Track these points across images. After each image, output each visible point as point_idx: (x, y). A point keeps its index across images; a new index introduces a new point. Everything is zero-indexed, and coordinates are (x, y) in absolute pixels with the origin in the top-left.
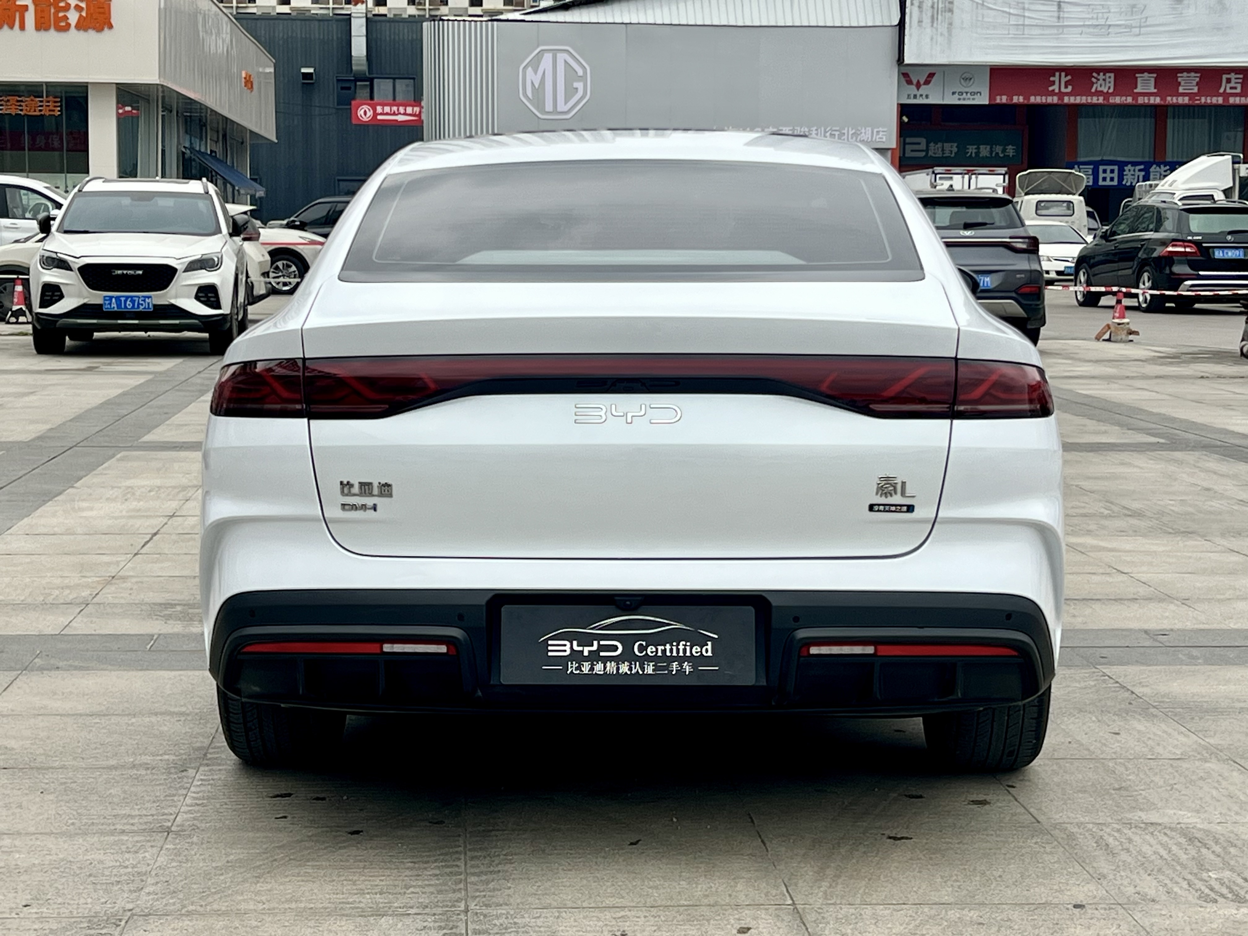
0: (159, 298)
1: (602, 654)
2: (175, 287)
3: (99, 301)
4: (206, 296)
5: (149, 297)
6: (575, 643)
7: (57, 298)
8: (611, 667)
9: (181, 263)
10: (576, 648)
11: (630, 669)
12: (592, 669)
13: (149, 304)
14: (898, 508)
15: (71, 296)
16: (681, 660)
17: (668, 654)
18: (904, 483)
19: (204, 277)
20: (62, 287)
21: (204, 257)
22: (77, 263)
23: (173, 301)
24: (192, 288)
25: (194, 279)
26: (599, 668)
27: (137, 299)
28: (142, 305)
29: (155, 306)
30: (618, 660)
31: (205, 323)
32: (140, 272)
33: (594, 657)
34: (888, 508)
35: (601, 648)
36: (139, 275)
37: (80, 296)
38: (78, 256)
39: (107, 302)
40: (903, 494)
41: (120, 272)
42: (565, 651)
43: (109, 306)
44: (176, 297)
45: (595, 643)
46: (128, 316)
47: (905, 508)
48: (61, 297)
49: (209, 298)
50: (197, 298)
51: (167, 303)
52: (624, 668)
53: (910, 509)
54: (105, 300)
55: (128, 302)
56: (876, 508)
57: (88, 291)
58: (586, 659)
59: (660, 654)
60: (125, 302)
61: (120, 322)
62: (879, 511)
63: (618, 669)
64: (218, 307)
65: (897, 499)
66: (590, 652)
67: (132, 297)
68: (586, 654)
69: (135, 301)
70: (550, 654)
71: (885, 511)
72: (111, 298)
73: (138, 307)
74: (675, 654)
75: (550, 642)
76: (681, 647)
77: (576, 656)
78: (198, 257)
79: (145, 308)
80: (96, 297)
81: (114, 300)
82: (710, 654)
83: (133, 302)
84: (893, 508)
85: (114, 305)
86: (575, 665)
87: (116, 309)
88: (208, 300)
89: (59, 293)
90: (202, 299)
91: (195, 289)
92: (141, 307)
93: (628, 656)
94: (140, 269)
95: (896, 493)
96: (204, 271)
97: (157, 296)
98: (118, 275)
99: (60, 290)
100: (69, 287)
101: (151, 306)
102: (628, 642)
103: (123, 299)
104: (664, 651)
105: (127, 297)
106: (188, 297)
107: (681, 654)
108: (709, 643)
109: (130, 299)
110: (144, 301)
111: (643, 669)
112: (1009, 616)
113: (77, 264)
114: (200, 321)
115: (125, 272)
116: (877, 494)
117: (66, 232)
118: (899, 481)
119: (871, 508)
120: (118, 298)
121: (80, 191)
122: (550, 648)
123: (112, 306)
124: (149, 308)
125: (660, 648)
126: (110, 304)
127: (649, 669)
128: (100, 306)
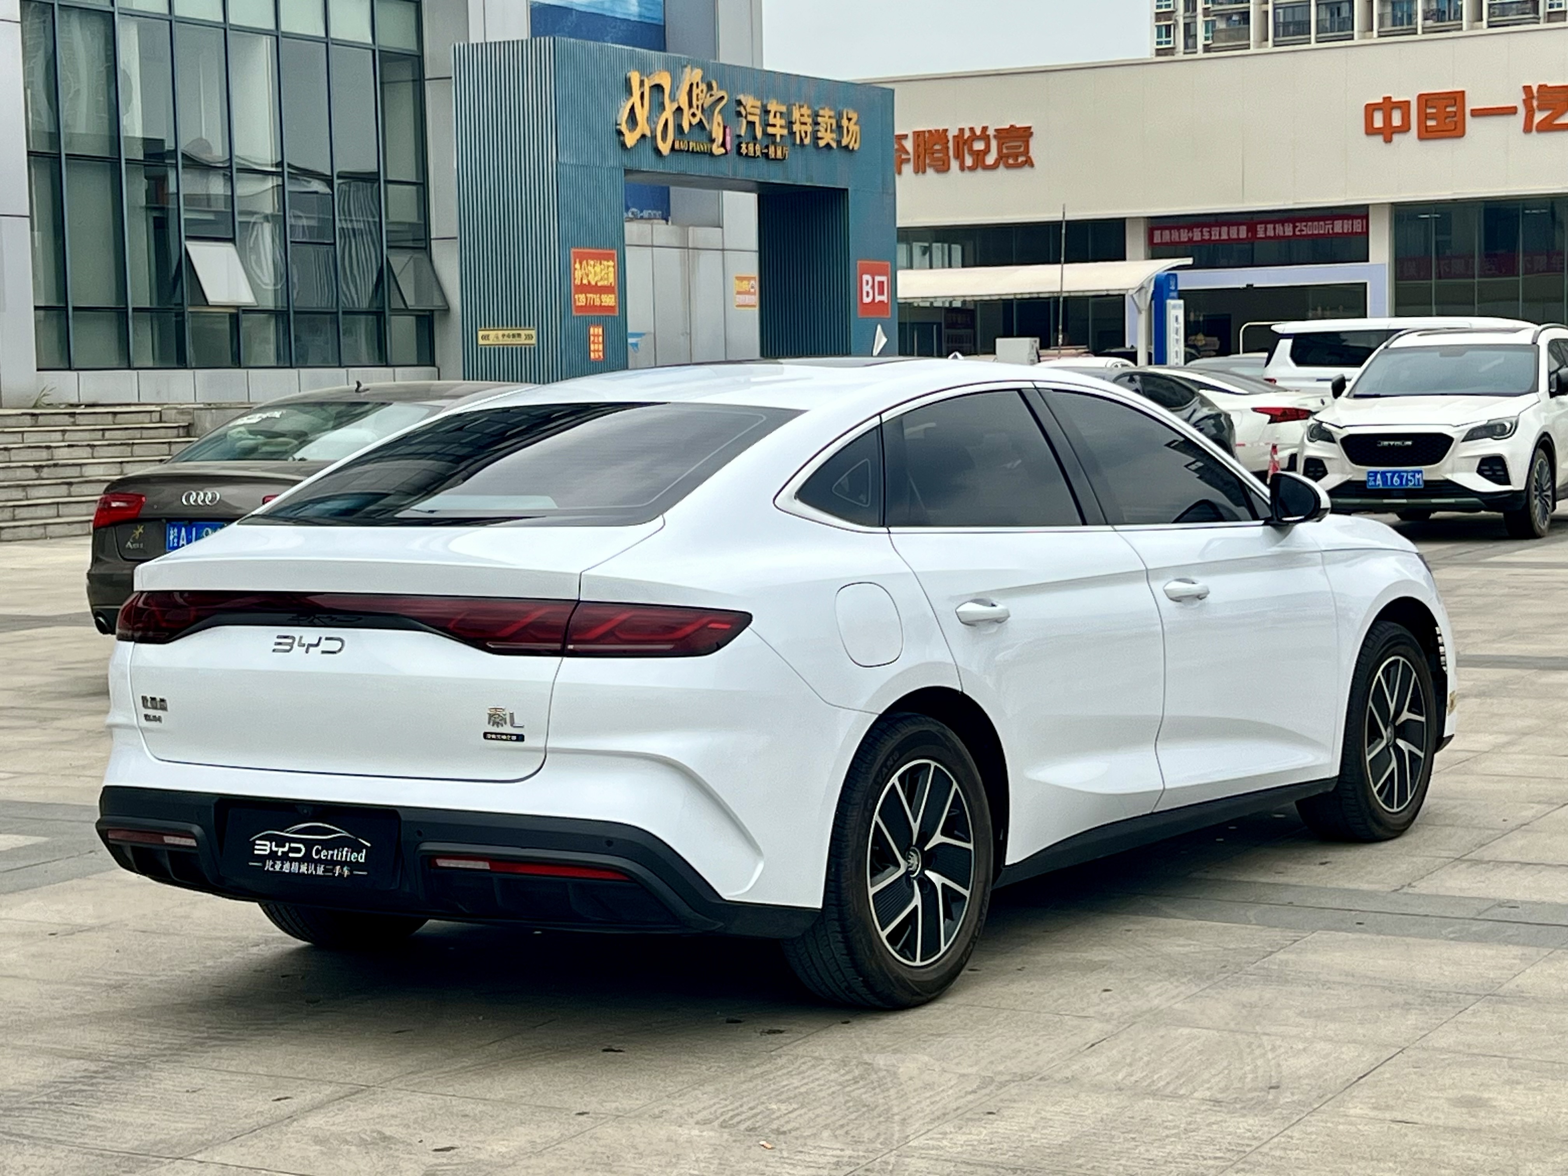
0: (1431, 472)
1: (291, 855)
2: (1450, 460)
3: (1363, 477)
4: (1491, 469)
5: (1420, 472)
6: (274, 844)
7: (1320, 474)
8: (295, 867)
9: (1459, 432)
10: (274, 849)
11: (307, 870)
12: (282, 868)
13: (1418, 479)
14: (509, 737)
15: (1334, 472)
16: (343, 864)
17: (335, 858)
18: (512, 715)
19: (1489, 447)
20: (1326, 463)
21: (1491, 423)
22: (1338, 434)
23: (1449, 477)
24: (1473, 460)
25: (1474, 449)
26: (286, 868)
27: (1405, 475)
28: (1411, 481)
29: (1426, 482)
30: (300, 860)
31: (1489, 500)
32: (1409, 443)
33: (285, 857)
34: (499, 737)
35: (292, 850)
36: (1408, 446)
37: (1343, 472)
38: (1341, 426)
39: (1371, 479)
40: (512, 725)
41: (1386, 443)
42: (265, 850)
43: (1373, 483)
44: (1453, 471)
45: (287, 845)
46: (1395, 494)
47: (514, 738)
48: (1325, 473)
49: (1494, 471)
50: (1480, 471)
51: (1442, 478)
52: (303, 869)
53: (520, 738)
54: (1369, 476)
55: (1395, 479)
56: (489, 736)
57: (1353, 468)
58: (279, 858)
59: (329, 857)
60: (1392, 478)
61: (1386, 501)
62: (491, 739)
63: (299, 868)
64: (1508, 483)
65: (507, 729)
66: (283, 852)
67: (1399, 472)
68: (280, 854)
69: (1403, 476)
70: (256, 852)
71: (497, 739)
72: (1376, 473)
73: (1407, 484)
74: (339, 858)
75: (258, 842)
76: (344, 853)
77: (273, 855)
78: (1484, 423)
79: (1414, 485)
80: (1359, 473)
81: (1379, 476)
82: (363, 860)
83: (1401, 478)
84: (504, 737)
85: (1379, 482)
86: (271, 863)
87: (1381, 487)
88: (1494, 474)
89: (1322, 469)
90: (1487, 473)
91: (1478, 461)
92: (1410, 484)
93: (307, 858)
94: (1409, 440)
95: (506, 723)
96: (1489, 439)
97: (1429, 471)
98: (1384, 447)
99: (1323, 465)
100: (1331, 462)
101: (1421, 482)
102: (309, 844)
103: (1389, 475)
104: (332, 855)
105: (1394, 473)
106: (1469, 471)
107: (344, 859)
108: (364, 851)
109: (1396, 475)
110: (1414, 476)
111: (316, 870)
112: (610, 843)
113: (1340, 434)
114: (1483, 501)
115: (1392, 443)
116: (489, 723)
117: (1357, 396)
118: (507, 712)
119: (485, 735)
120: (1383, 474)
121: (1386, 347)
122: (256, 847)
123: (1378, 483)
124: (1419, 485)
125: (331, 852)
126: (1375, 480)
127: (320, 871)
128: (1363, 483)
